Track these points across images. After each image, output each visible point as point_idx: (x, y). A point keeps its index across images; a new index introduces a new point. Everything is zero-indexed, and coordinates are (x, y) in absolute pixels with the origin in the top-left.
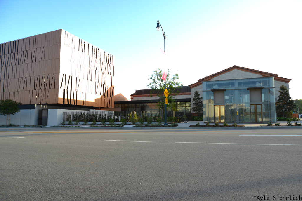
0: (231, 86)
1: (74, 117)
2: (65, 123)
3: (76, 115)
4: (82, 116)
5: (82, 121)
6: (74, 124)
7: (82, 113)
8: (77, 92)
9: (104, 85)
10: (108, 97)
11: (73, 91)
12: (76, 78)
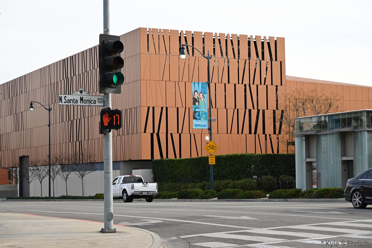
8: (180, 135)
9: (252, 111)
10: (266, 135)
11: (171, 134)
12: (178, 108)
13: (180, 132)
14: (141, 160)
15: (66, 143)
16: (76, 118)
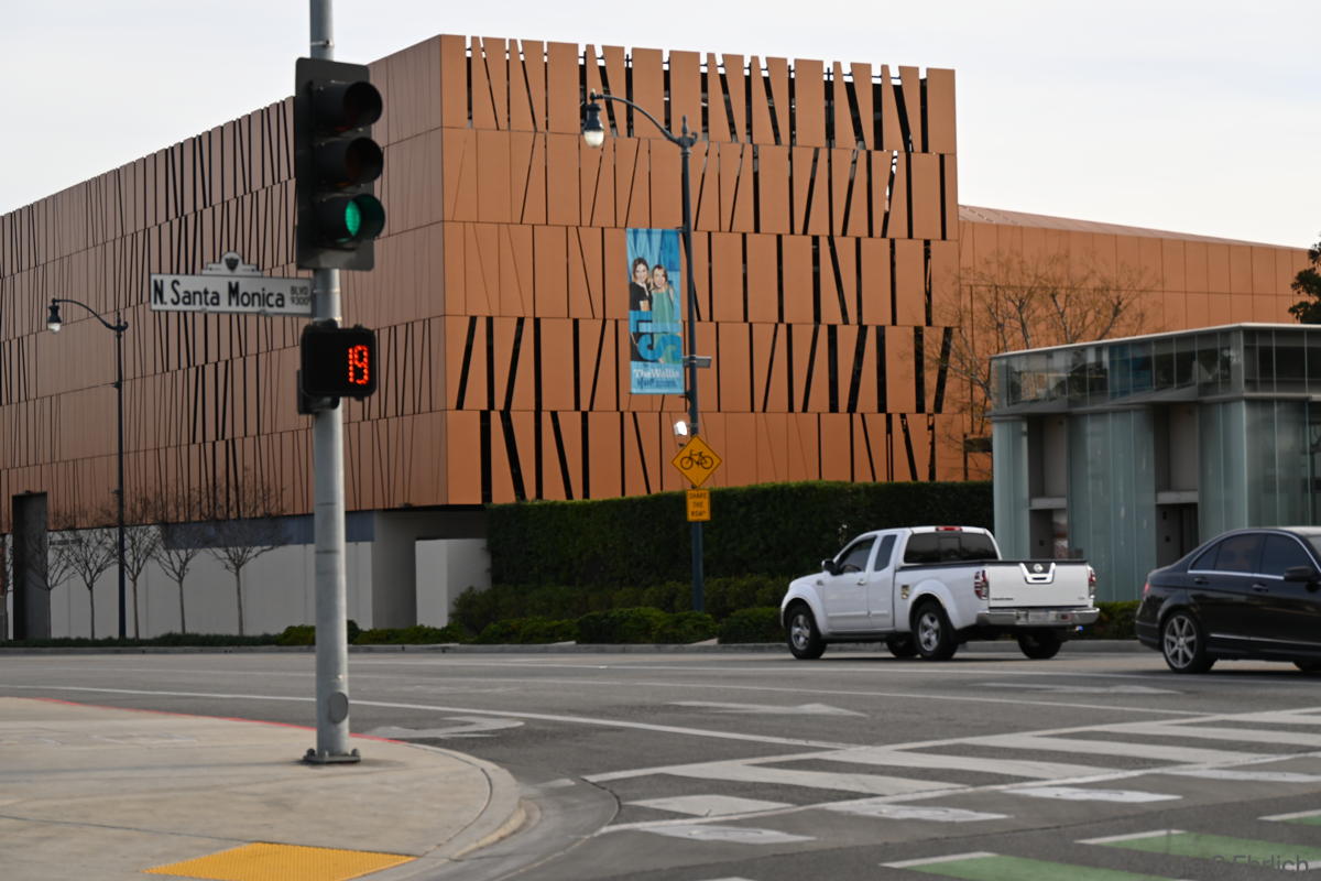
8: (585, 416)
9: (841, 330)
10: (889, 418)
11: (554, 415)
12: (576, 322)
13: (585, 406)
14: (448, 506)
15: (178, 446)
16: (213, 357)
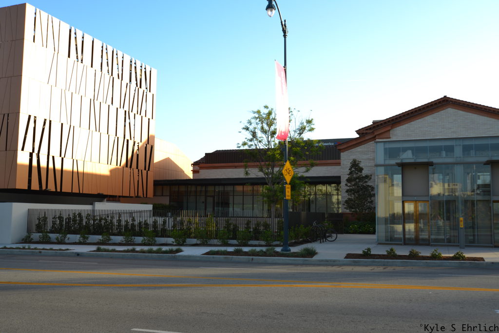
0: (444, 153)
1: (54, 223)
2: (32, 237)
3: (60, 218)
4: (74, 220)
5: (75, 232)
6: (56, 241)
7: (74, 214)
8: (62, 159)
9: (130, 141)
10: (139, 170)
11: (53, 157)
12: (62, 124)
13: (63, 156)
14: (15, 189)
